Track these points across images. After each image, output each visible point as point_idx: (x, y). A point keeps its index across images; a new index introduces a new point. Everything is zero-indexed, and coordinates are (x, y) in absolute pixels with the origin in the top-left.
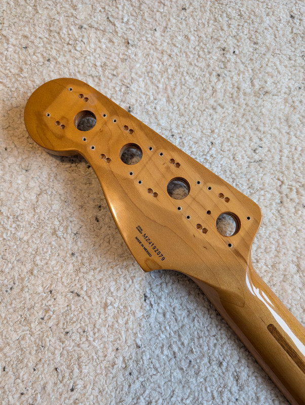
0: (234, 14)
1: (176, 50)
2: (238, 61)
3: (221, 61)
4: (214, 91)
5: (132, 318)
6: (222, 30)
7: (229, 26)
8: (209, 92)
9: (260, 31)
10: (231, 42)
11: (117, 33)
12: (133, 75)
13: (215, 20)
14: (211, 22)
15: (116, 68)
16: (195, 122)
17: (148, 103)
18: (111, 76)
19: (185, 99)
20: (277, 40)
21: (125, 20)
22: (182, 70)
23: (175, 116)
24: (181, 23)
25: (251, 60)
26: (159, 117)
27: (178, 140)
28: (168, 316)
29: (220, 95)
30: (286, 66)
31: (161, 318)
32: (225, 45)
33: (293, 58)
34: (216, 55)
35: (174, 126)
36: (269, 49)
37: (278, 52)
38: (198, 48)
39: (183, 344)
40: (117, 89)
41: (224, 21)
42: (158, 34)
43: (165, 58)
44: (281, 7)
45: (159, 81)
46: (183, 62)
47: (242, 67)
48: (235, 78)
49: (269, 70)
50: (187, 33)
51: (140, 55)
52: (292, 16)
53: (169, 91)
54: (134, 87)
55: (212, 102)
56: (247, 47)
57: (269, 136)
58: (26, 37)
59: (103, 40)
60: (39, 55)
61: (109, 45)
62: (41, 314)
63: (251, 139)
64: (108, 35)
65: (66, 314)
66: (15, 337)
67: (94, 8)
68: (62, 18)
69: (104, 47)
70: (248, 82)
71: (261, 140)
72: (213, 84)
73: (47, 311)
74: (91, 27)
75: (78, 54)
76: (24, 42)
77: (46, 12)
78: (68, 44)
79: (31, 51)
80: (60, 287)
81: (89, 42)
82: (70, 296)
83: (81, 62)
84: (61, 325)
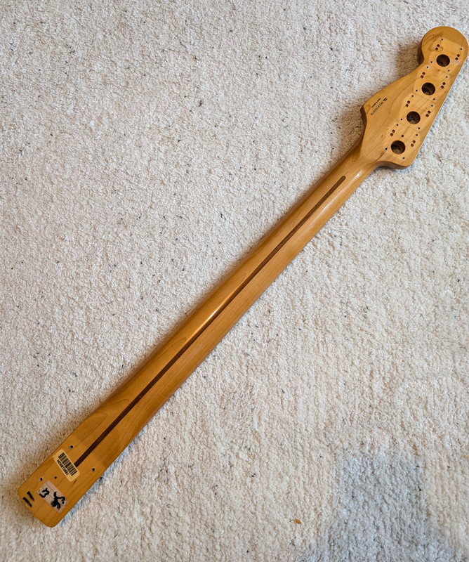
0: (265, 31)
1: (228, 60)
2: (270, 63)
3: (258, 64)
4: (255, 85)
5: (214, 227)
6: (257, 43)
7: (262, 40)
8: (252, 86)
9: (283, 41)
10: (264, 51)
11: (187, 52)
12: (201, 80)
13: (253, 37)
14: (250, 38)
15: (189, 76)
16: (243, 106)
17: (212, 97)
18: (186, 82)
19: (236, 92)
20: (295, 46)
21: (192, 43)
22: (233, 73)
23: (231, 104)
24: (230, 41)
25: (278, 61)
26: (221, 105)
27: (234, 118)
28: (236, 224)
29: (258, 87)
30: (301, 64)
31: (232, 226)
32: (260, 53)
33: (306, 57)
34: (255, 60)
35: (230, 110)
36: (289, 53)
37: (296, 54)
38: (242, 57)
39: (246, 239)
40: (192, 90)
41: (258, 37)
42: (215, 50)
43: (221, 66)
44: (297, 22)
45: (218, 82)
46: (233, 68)
47: (272, 67)
48: (268, 75)
49: (291, 67)
50: (234, 48)
51: (204, 66)
52: (304, 28)
53: (225, 88)
54: (202, 88)
55: (254, 92)
56: (275, 53)
57: (292, 110)
58: (127, 61)
59: (179, 58)
60: (138, 72)
61: (183, 61)
62: (160, 231)
63: (280, 113)
64: (182, 55)
65: (175, 229)
66: (146, 244)
67: (170, 37)
68: (150, 46)
69: (180, 62)
70: (277, 77)
71: (286, 113)
72: (254, 80)
73: (163, 228)
74: (170, 50)
75: (164, 69)
76: (127, 64)
77: (138, 42)
78: (156, 63)
79: (132, 70)
80: (169, 214)
81: (170, 61)
82: (176, 218)
83: (166, 74)
84: (172, 235)
